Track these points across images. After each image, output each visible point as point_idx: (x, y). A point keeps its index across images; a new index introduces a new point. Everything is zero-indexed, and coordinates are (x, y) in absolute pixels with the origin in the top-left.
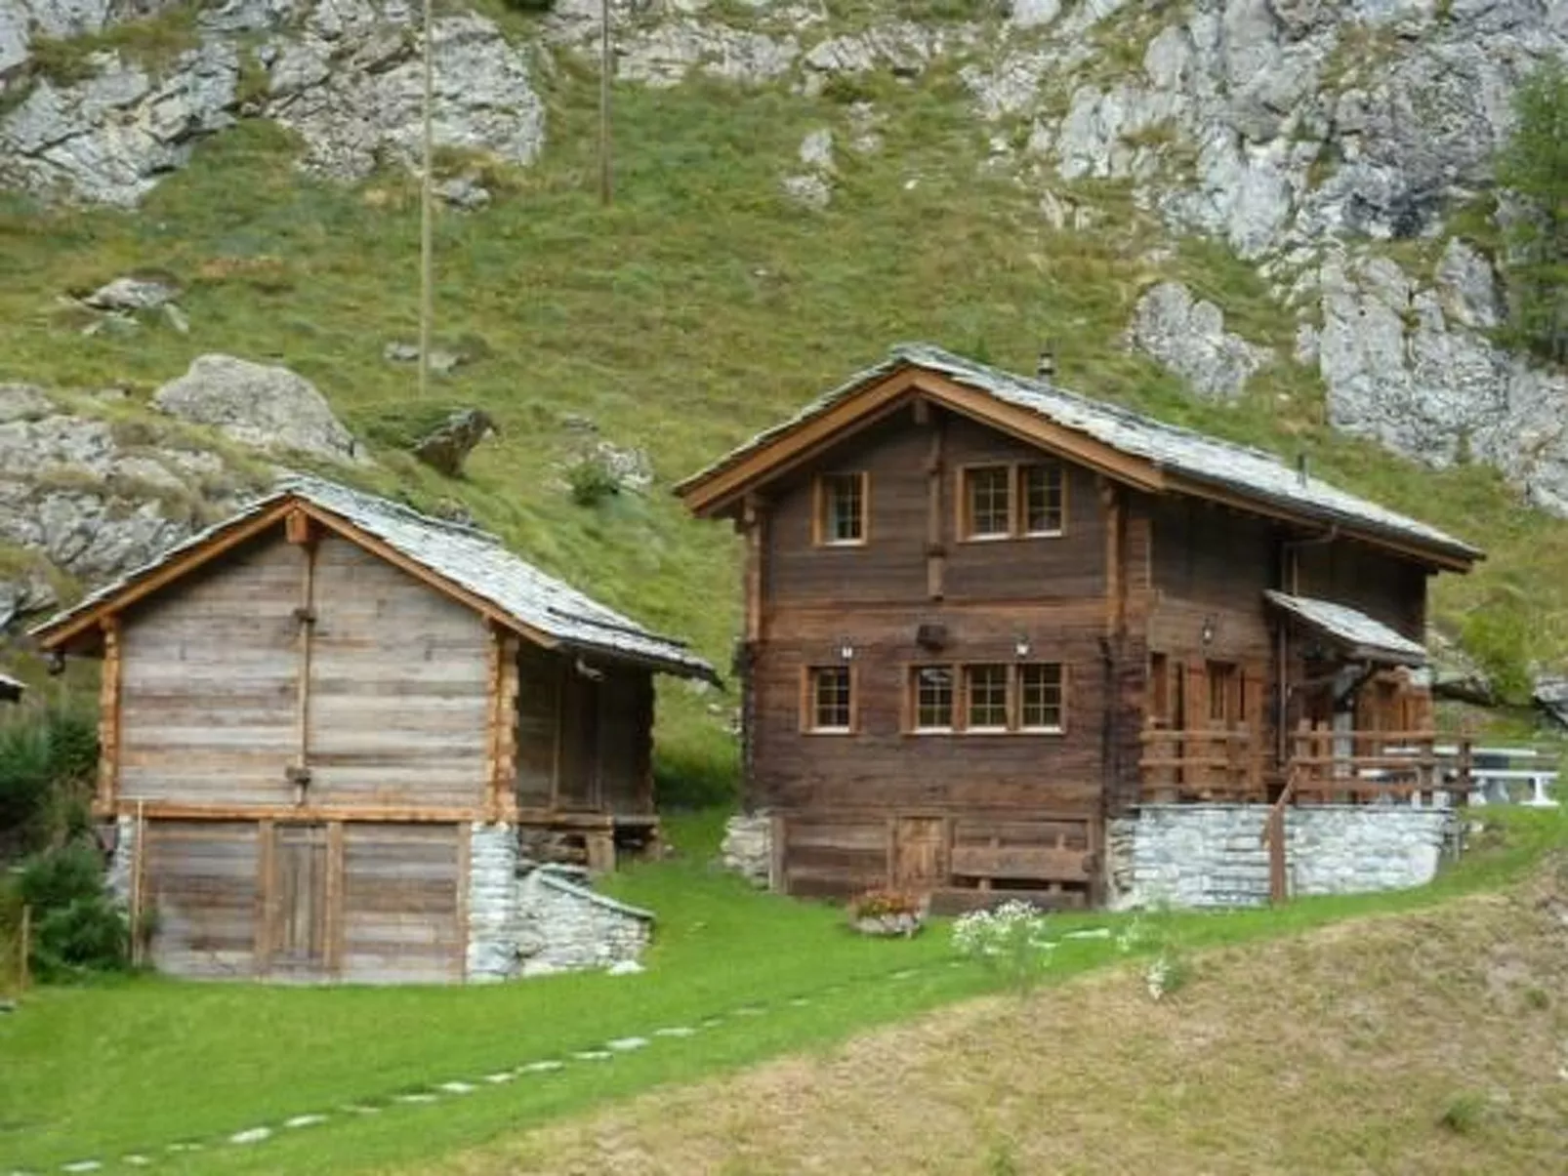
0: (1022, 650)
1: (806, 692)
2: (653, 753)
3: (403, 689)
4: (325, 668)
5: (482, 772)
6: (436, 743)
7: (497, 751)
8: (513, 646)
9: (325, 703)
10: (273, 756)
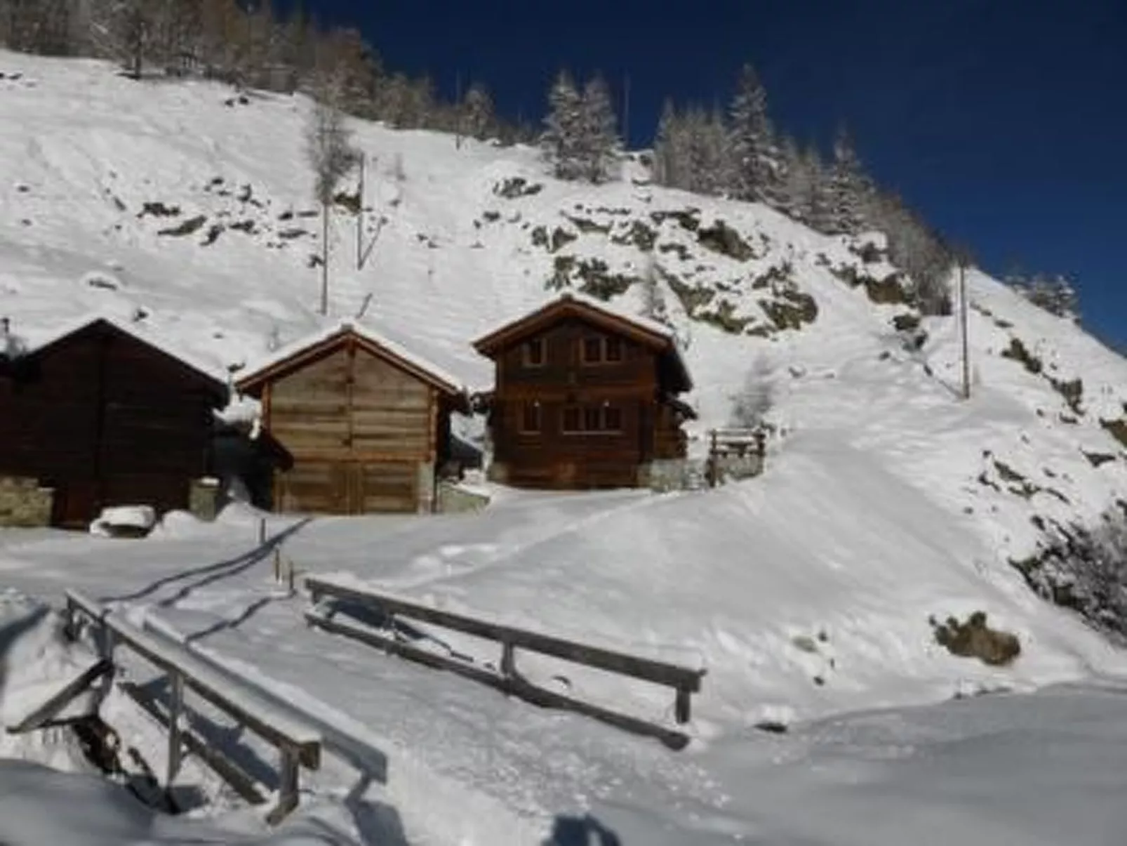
0: (607, 404)
1: (520, 419)
2: (452, 441)
3: (391, 410)
4: (357, 401)
5: (422, 442)
6: (404, 430)
7: (429, 434)
8: (435, 393)
9: (357, 415)
10: (336, 435)
